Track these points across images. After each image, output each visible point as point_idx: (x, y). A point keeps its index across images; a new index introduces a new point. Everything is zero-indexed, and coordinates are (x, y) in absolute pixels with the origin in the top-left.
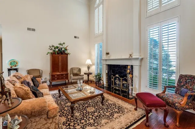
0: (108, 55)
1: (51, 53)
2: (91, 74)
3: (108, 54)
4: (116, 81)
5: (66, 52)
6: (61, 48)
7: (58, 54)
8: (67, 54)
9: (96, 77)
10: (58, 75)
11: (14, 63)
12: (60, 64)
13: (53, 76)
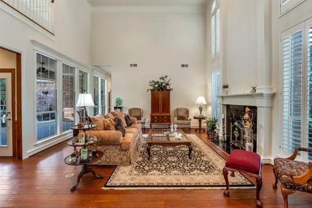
0: (226, 89)
1: (151, 90)
2: (204, 118)
3: (226, 87)
4: (234, 132)
5: (167, 88)
6: (162, 83)
7: (159, 90)
8: (169, 90)
9: (208, 123)
10: (158, 117)
11: (119, 101)
12: (161, 103)
13: (152, 117)
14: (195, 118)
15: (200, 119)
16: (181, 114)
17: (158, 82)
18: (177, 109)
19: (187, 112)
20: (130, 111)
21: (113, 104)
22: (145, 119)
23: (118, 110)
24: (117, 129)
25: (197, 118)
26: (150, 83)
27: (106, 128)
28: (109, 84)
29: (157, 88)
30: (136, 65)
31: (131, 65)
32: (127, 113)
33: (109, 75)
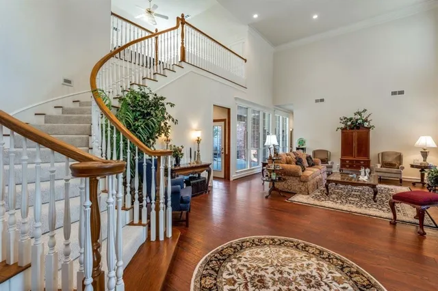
1: (341, 128)
2: (429, 167)
5: (365, 126)
6: (357, 120)
7: (352, 129)
8: (368, 128)
10: (350, 161)
11: (302, 142)
12: (355, 144)
13: (343, 161)
14: (412, 166)
15: (422, 168)
16: (389, 160)
17: (351, 119)
18: (382, 153)
19: (400, 158)
20: (315, 153)
21: (296, 145)
22: (332, 163)
23: (301, 151)
24: (297, 164)
25: (417, 167)
26: (341, 120)
27: (288, 162)
28: (291, 121)
29: (349, 126)
30: (322, 100)
31: (317, 101)
32: (311, 154)
33: (291, 113)
